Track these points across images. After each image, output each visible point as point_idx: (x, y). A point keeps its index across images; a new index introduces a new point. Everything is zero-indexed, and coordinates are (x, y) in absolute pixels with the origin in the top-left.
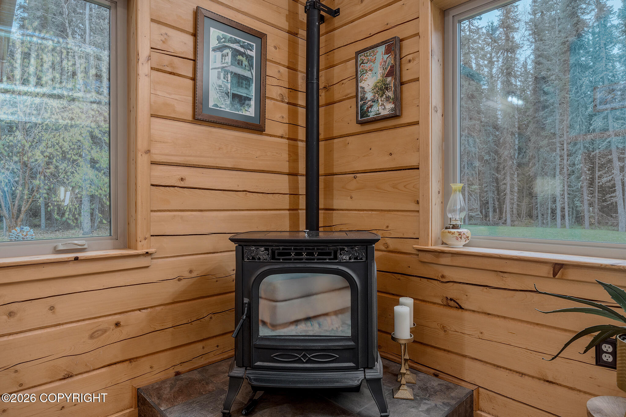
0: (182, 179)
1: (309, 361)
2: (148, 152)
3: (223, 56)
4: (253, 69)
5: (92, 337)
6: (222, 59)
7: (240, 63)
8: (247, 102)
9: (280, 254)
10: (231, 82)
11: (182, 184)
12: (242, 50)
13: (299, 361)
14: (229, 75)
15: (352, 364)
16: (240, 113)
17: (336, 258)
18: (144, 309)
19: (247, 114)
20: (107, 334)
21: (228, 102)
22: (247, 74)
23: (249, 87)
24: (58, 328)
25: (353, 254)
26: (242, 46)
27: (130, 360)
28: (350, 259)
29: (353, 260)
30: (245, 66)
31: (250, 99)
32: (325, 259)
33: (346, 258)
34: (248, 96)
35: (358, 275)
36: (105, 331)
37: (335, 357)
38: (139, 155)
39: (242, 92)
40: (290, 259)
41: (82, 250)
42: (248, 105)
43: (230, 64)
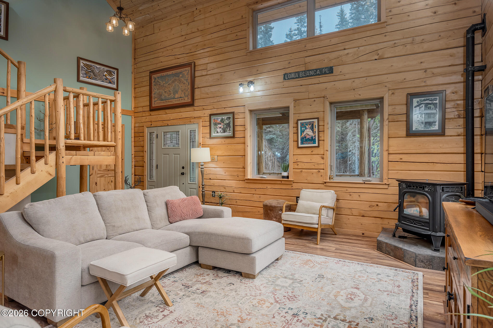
0: (401, 159)
1: (415, 224)
2: (388, 150)
3: (420, 108)
4: (437, 108)
5: (370, 207)
6: (419, 109)
7: (429, 108)
8: (434, 124)
9: (408, 186)
10: (424, 117)
11: (401, 160)
12: (431, 102)
13: (412, 223)
14: (423, 115)
15: (428, 229)
16: (430, 129)
17: (424, 189)
18: (386, 203)
19: (434, 129)
20: (374, 207)
21: (423, 126)
22: (434, 111)
23: (435, 117)
24: (361, 202)
25: (429, 188)
26: (430, 101)
27: (382, 218)
28: (428, 190)
29: (429, 191)
30: (433, 108)
31: (435, 122)
32: (420, 189)
33: (427, 189)
34: (434, 121)
35: (431, 196)
36: (374, 206)
37: (422, 224)
38: (384, 152)
39: (431, 120)
40: (411, 188)
41: (370, 181)
42: (434, 125)
43: (423, 110)
